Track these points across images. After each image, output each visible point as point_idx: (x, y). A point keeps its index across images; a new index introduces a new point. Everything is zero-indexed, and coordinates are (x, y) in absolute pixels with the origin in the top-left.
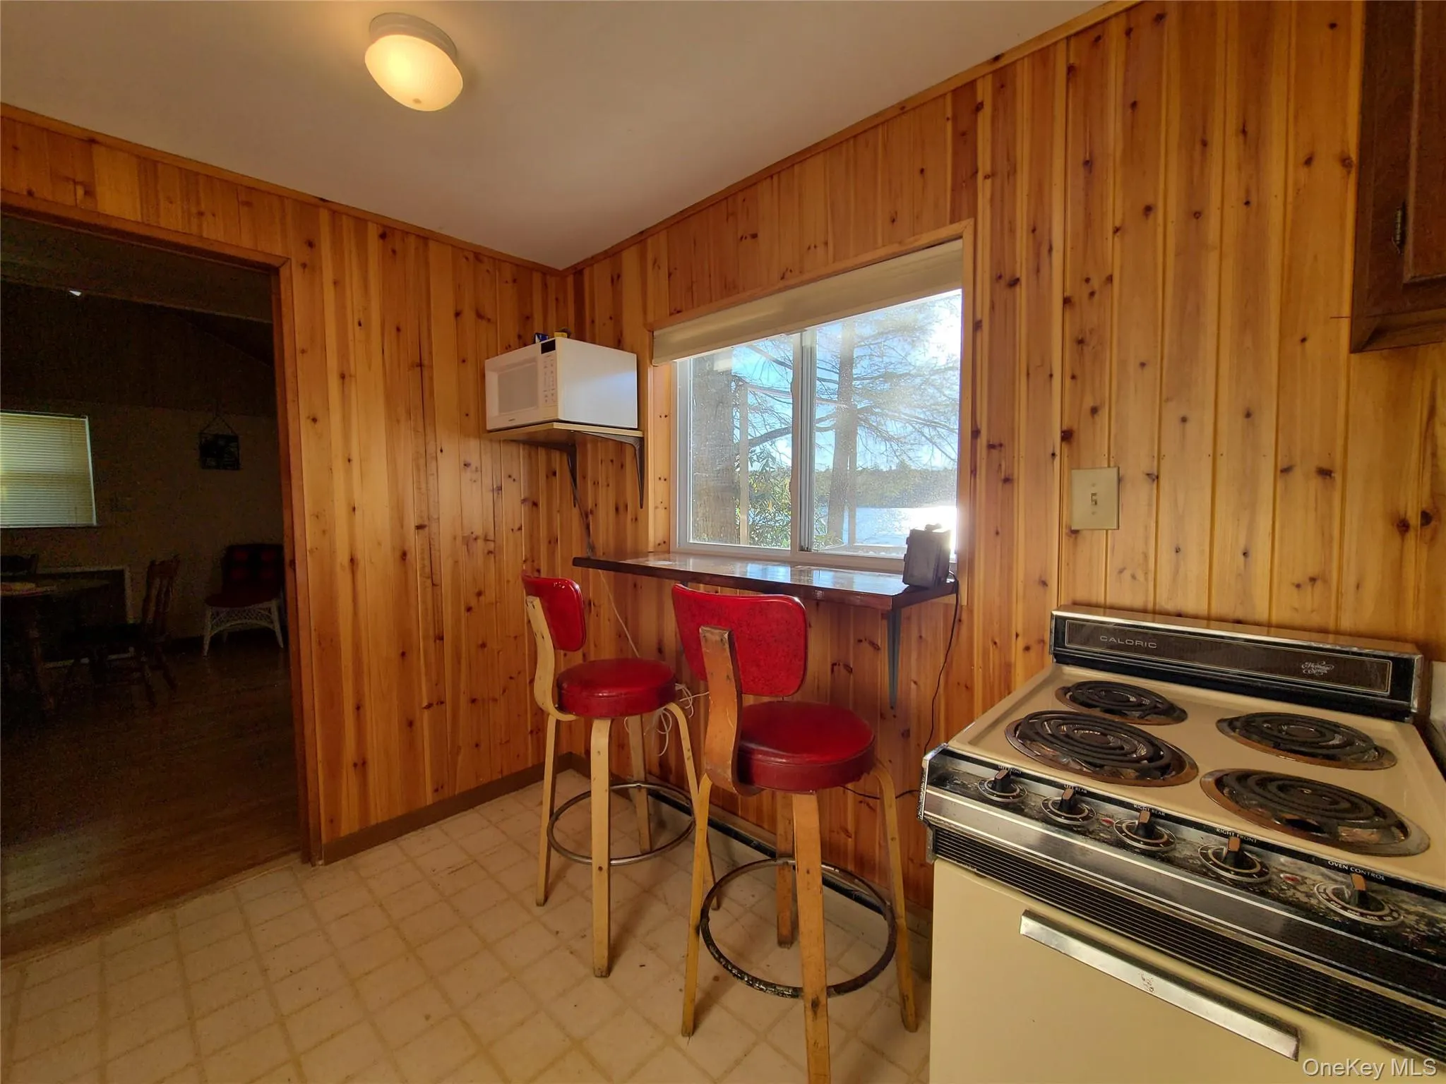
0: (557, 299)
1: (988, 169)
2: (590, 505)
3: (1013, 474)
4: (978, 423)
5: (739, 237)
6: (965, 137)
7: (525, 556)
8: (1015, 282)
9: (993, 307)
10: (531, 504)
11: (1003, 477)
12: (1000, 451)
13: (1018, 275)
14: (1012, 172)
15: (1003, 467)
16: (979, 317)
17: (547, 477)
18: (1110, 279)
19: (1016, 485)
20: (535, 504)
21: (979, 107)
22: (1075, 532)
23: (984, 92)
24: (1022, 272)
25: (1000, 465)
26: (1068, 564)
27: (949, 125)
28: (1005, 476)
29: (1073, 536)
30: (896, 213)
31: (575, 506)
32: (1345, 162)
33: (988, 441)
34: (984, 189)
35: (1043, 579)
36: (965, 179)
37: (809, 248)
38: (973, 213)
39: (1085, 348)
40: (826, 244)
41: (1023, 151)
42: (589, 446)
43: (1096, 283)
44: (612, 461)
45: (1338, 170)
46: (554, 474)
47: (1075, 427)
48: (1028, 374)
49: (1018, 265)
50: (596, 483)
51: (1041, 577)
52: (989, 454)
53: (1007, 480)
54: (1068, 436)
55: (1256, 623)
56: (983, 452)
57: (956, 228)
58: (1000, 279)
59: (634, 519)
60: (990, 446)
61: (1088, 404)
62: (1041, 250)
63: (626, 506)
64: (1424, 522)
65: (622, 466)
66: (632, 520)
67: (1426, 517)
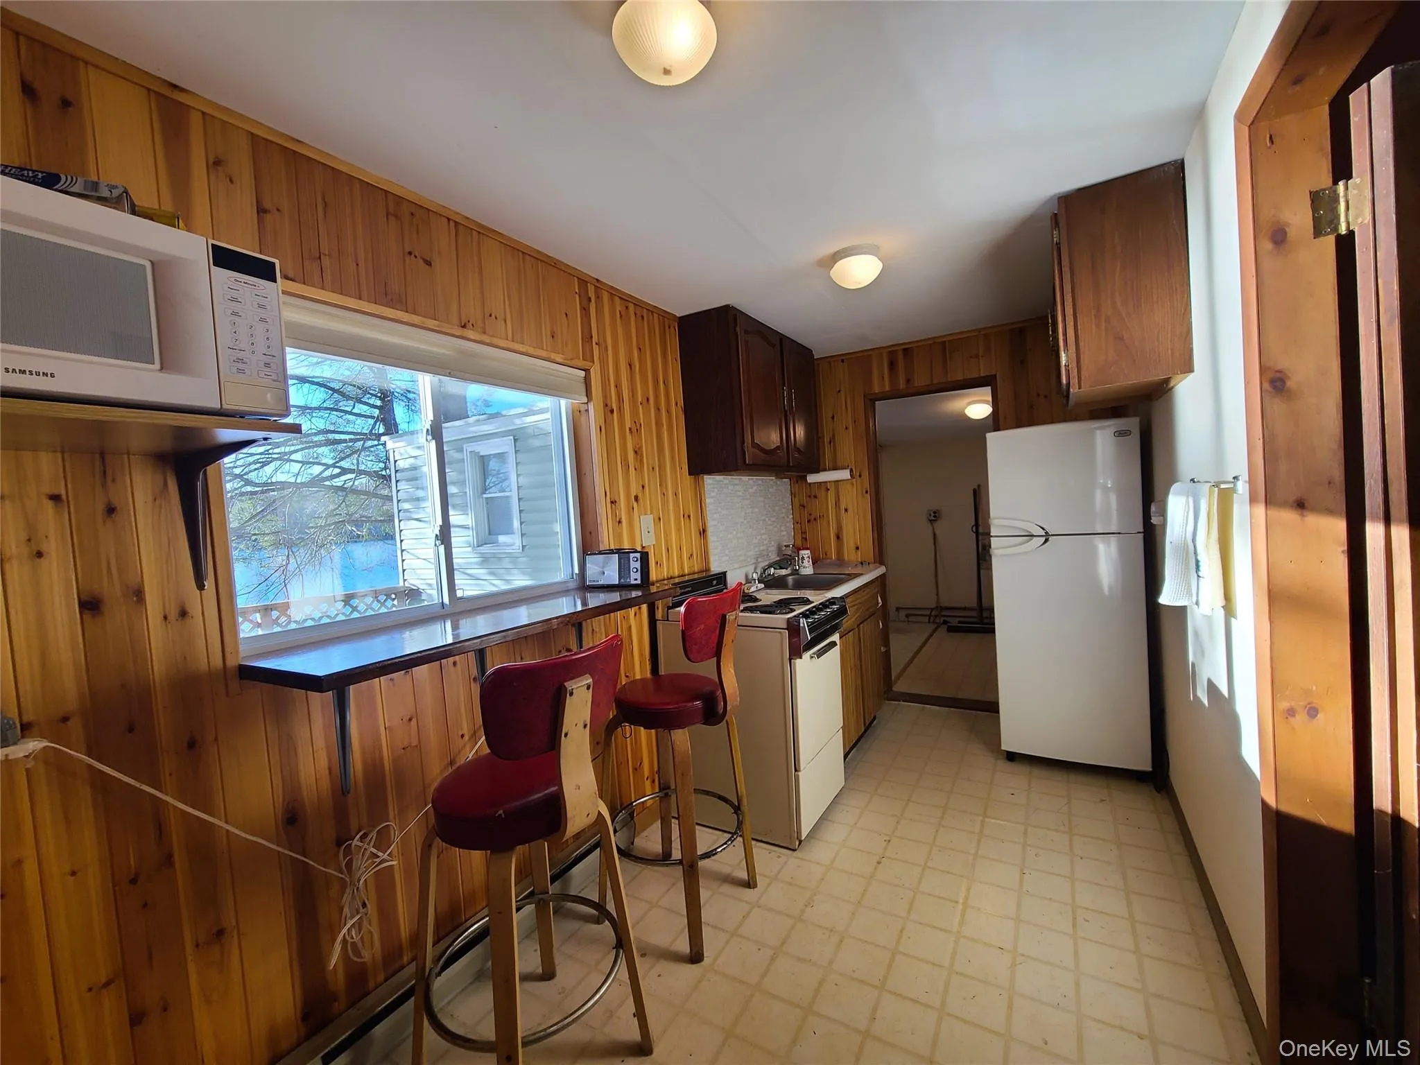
1: (597, 340)
3: (621, 519)
4: (606, 489)
6: (585, 312)
8: (612, 412)
9: (605, 420)
11: (618, 520)
12: (615, 505)
13: (613, 408)
14: (606, 348)
15: (617, 514)
16: (600, 424)
18: (641, 426)
19: (623, 524)
21: (590, 299)
22: (644, 547)
23: (591, 293)
24: (614, 406)
27: (577, 297)
30: (554, 332)
32: (682, 408)
33: (610, 499)
34: (596, 350)
36: (587, 338)
37: (490, 315)
38: (593, 361)
39: (637, 455)
40: (505, 321)
41: (609, 340)
43: (638, 426)
45: (681, 411)
47: (638, 494)
48: (621, 464)
49: (612, 401)
52: (611, 505)
53: (619, 522)
54: (636, 498)
55: (685, 575)
56: (609, 505)
57: (586, 364)
58: (607, 405)
59: (173, 615)
60: (612, 502)
61: (641, 483)
62: (620, 399)
63: (139, 594)
64: (703, 532)
65: (111, 510)
66: (165, 618)
67: (704, 531)
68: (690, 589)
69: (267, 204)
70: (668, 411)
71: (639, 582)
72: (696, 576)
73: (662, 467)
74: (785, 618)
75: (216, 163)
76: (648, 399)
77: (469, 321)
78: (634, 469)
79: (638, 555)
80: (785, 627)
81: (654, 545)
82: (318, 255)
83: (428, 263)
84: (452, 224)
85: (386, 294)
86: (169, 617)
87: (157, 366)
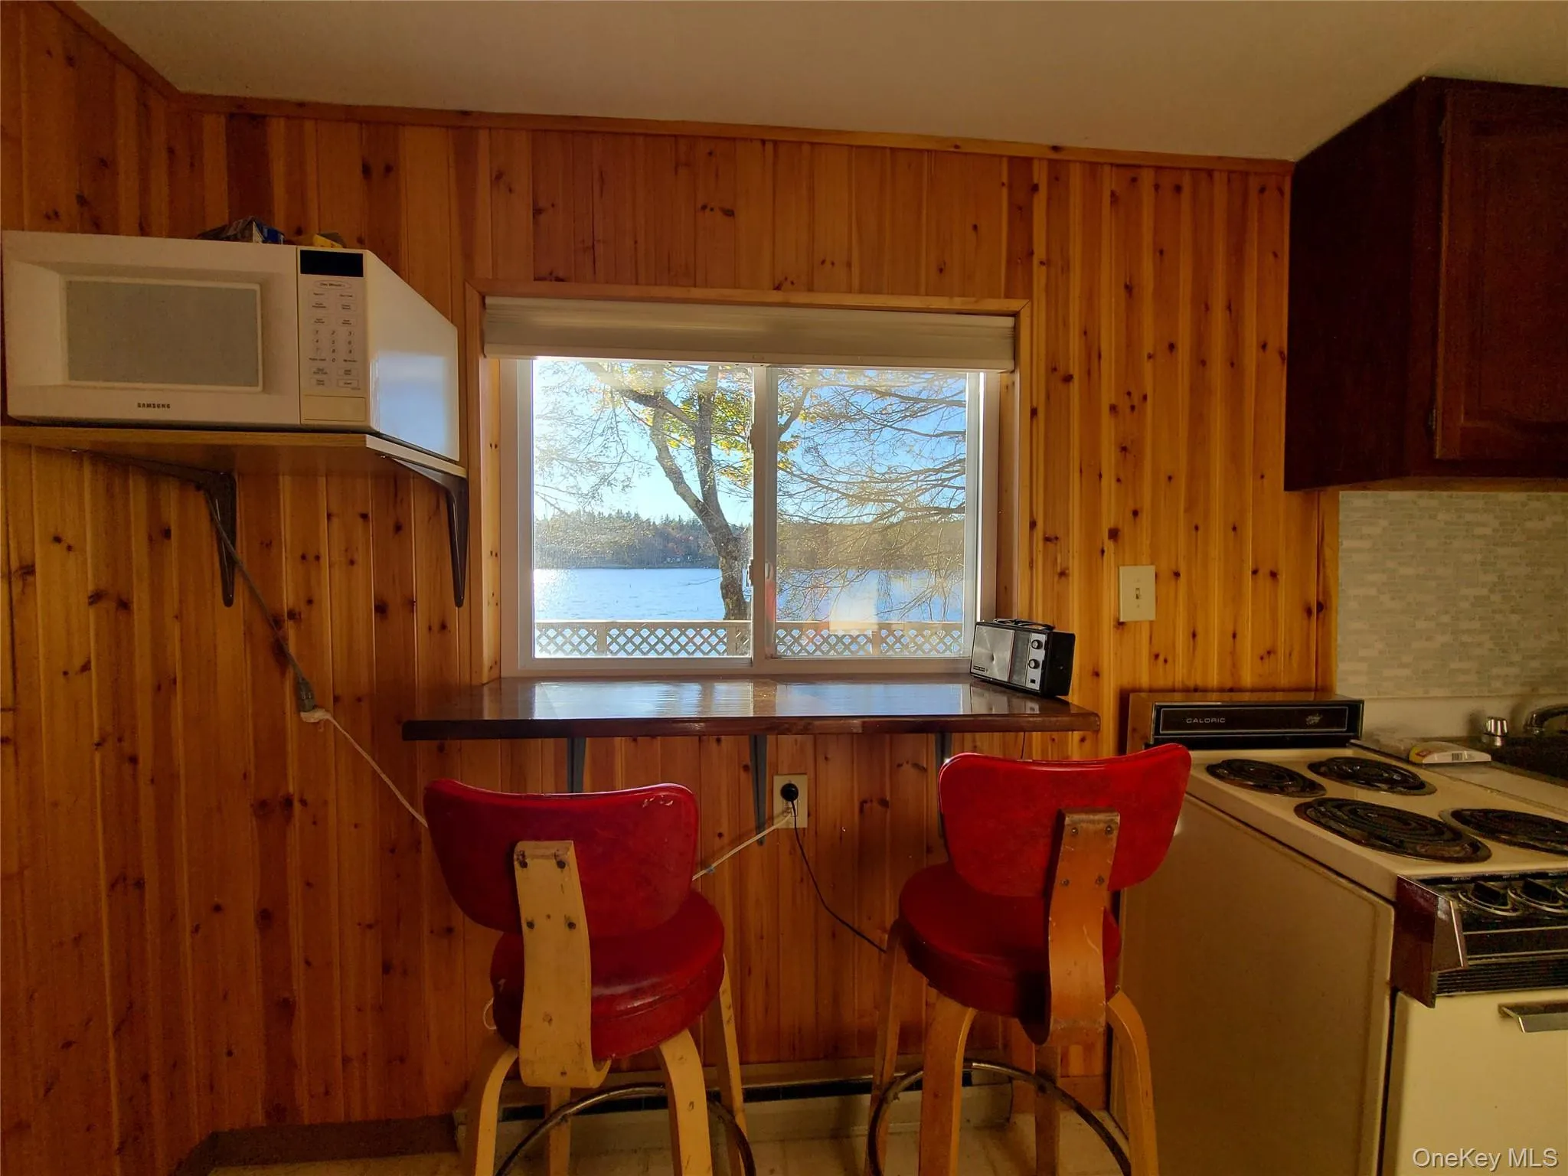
0: (171, 151)
1: (1043, 257)
2: (288, 597)
3: (1068, 569)
4: (1035, 517)
5: (699, 206)
6: (1021, 212)
7: (100, 729)
8: (1068, 379)
9: (1048, 397)
10: (113, 605)
11: (1059, 570)
12: (1056, 544)
13: (1071, 372)
14: (1066, 268)
15: (1059, 561)
16: (1035, 405)
17: (150, 539)
18: (1145, 398)
19: (1071, 578)
20: (124, 605)
21: (1035, 188)
22: (1122, 624)
23: (1040, 175)
24: (1075, 369)
25: (1056, 559)
26: (1116, 654)
27: (1005, 191)
28: (1061, 569)
29: (1121, 627)
30: (945, 264)
31: (228, 602)
32: (1281, 353)
33: (1045, 533)
34: (1040, 275)
35: (1096, 670)
36: (1021, 257)
37: (823, 262)
38: (1029, 295)
39: (1127, 454)
40: (849, 265)
41: (1076, 251)
42: (286, 483)
43: (1136, 399)
44: (364, 516)
45: (1278, 359)
46: (167, 534)
47: (1120, 526)
48: (1081, 471)
49: (1071, 361)
50: (311, 557)
51: (1094, 669)
52: (1045, 544)
53: (1063, 574)
54: (1114, 534)
55: (1241, 690)
56: (1039, 544)
57: (1014, 305)
58: (1055, 369)
59: (436, 627)
60: (1047, 539)
61: (1131, 506)
62: (1092, 354)
63: (411, 603)
64: (1319, 609)
65: (398, 528)
66: (430, 629)
67: (1321, 607)
68: (1222, 720)
69: (542, 204)
70: (1234, 363)
71: (1036, 687)
72: (1279, 697)
73: (1197, 475)
74: (1390, 874)
75: (498, 177)
76: (1172, 347)
77: (786, 279)
78: (1113, 481)
79: (1043, 638)
80: (1391, 896)
81: (1151, 622)
82: (590, 244)
83: (729, 213)
84: (769, 147)
85: (669, 270)
86: (433, 628)
87: (260, 388)
